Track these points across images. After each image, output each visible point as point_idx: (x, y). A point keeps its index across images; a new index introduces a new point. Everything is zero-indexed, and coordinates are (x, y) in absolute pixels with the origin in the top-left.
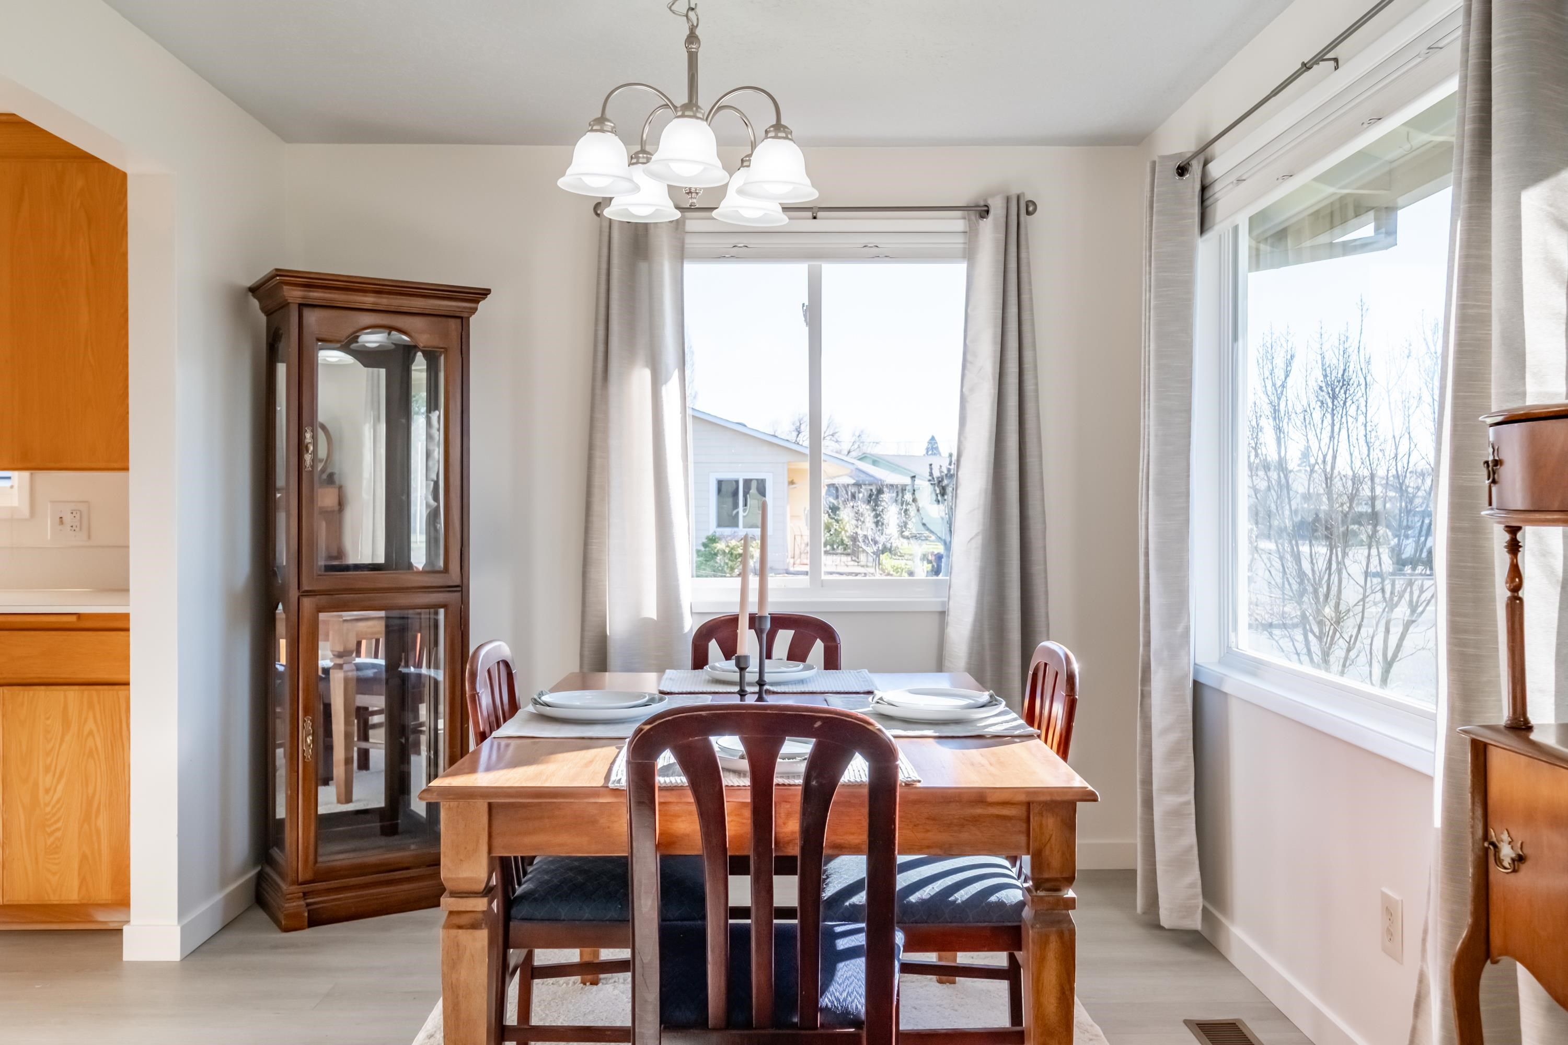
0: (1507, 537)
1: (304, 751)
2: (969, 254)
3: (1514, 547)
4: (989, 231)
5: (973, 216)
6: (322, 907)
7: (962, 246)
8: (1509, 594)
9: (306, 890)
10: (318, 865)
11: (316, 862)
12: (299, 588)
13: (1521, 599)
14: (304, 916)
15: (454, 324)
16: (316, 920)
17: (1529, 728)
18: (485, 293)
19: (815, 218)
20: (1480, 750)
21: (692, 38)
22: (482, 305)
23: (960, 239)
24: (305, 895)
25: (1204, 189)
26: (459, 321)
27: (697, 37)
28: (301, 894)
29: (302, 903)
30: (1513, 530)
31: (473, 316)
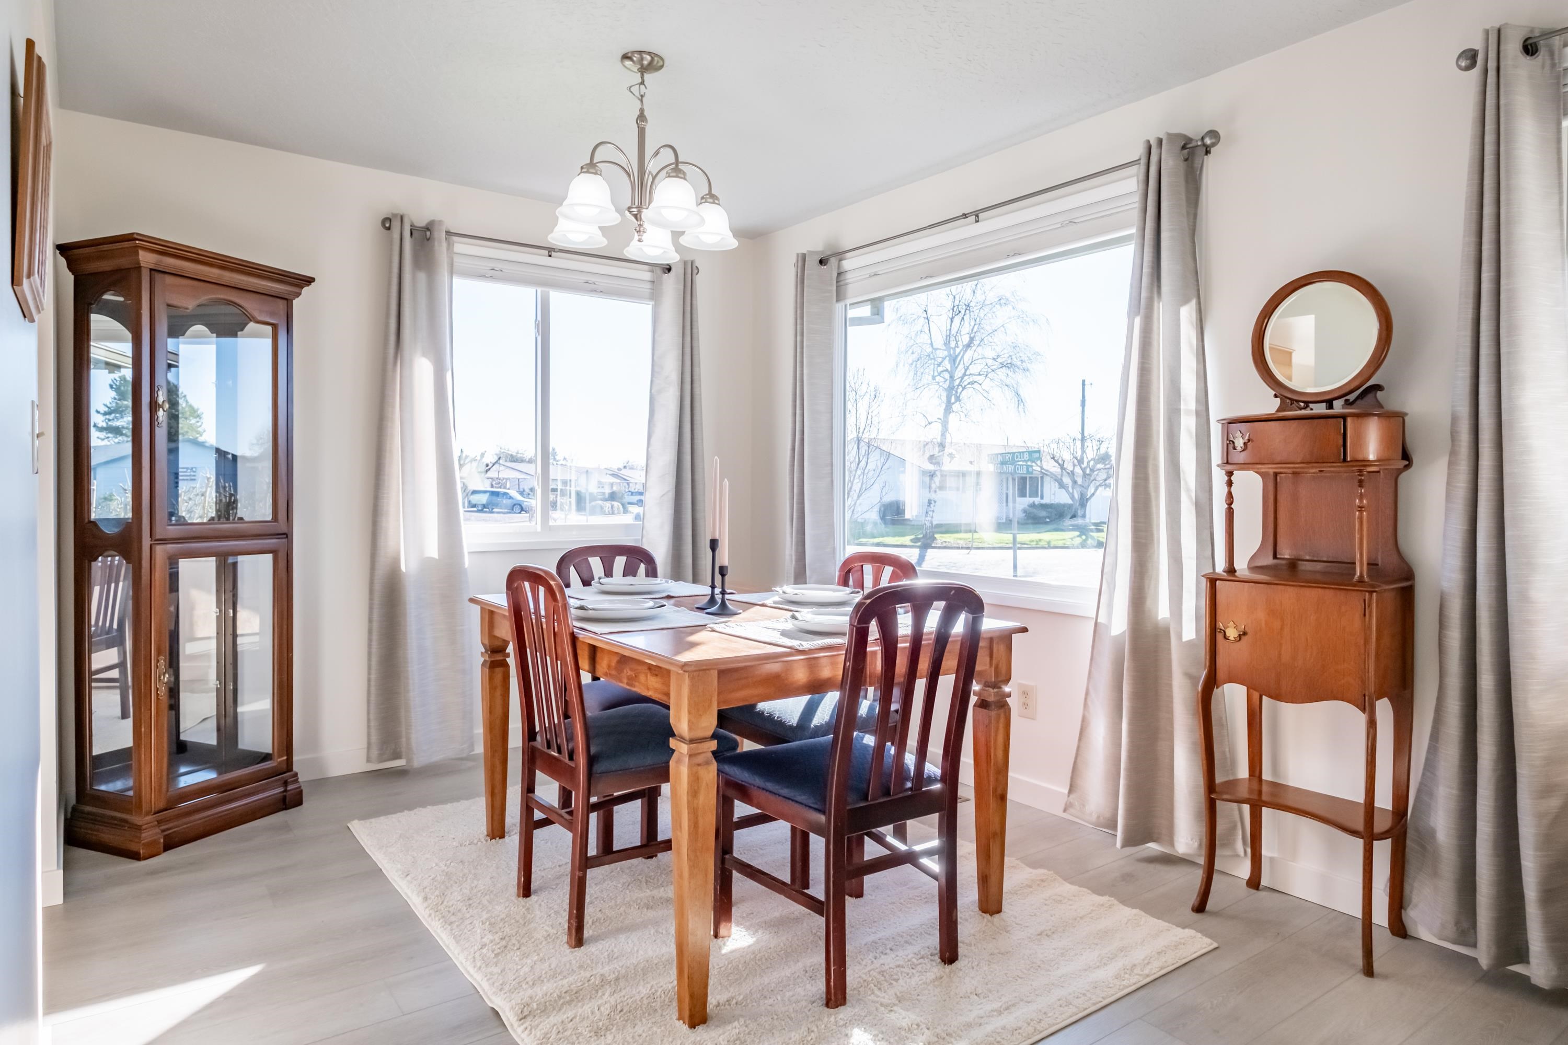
0: (1226, 478)
1: (157, 689)
2: (655, 295)
3: (1230, 483)
4: (671, 284)
5: (659, 271)
6: (175, 832)
7: (649, 291)
8: (1226, 506)
9: (160, 818)
10: (169, 793)
11: (168, 791)
12: (151, 537)
13: (1232, 509)
14: (160, 842)
15: (282, 304)
16: (170, 845)
17: (1235, 571)
18: (309, 281)
19: (550, 256)
20: (1213, 582)
21: (642, 117)
22: (305, 290)
23: (648, 286)
24: (159, 822)
25: (839, 274)
26: (285, 302)
27: (645, 117)
28: (156, 823)
29: (157, 830)
30: (1230, 474)
31: (296, 299)
